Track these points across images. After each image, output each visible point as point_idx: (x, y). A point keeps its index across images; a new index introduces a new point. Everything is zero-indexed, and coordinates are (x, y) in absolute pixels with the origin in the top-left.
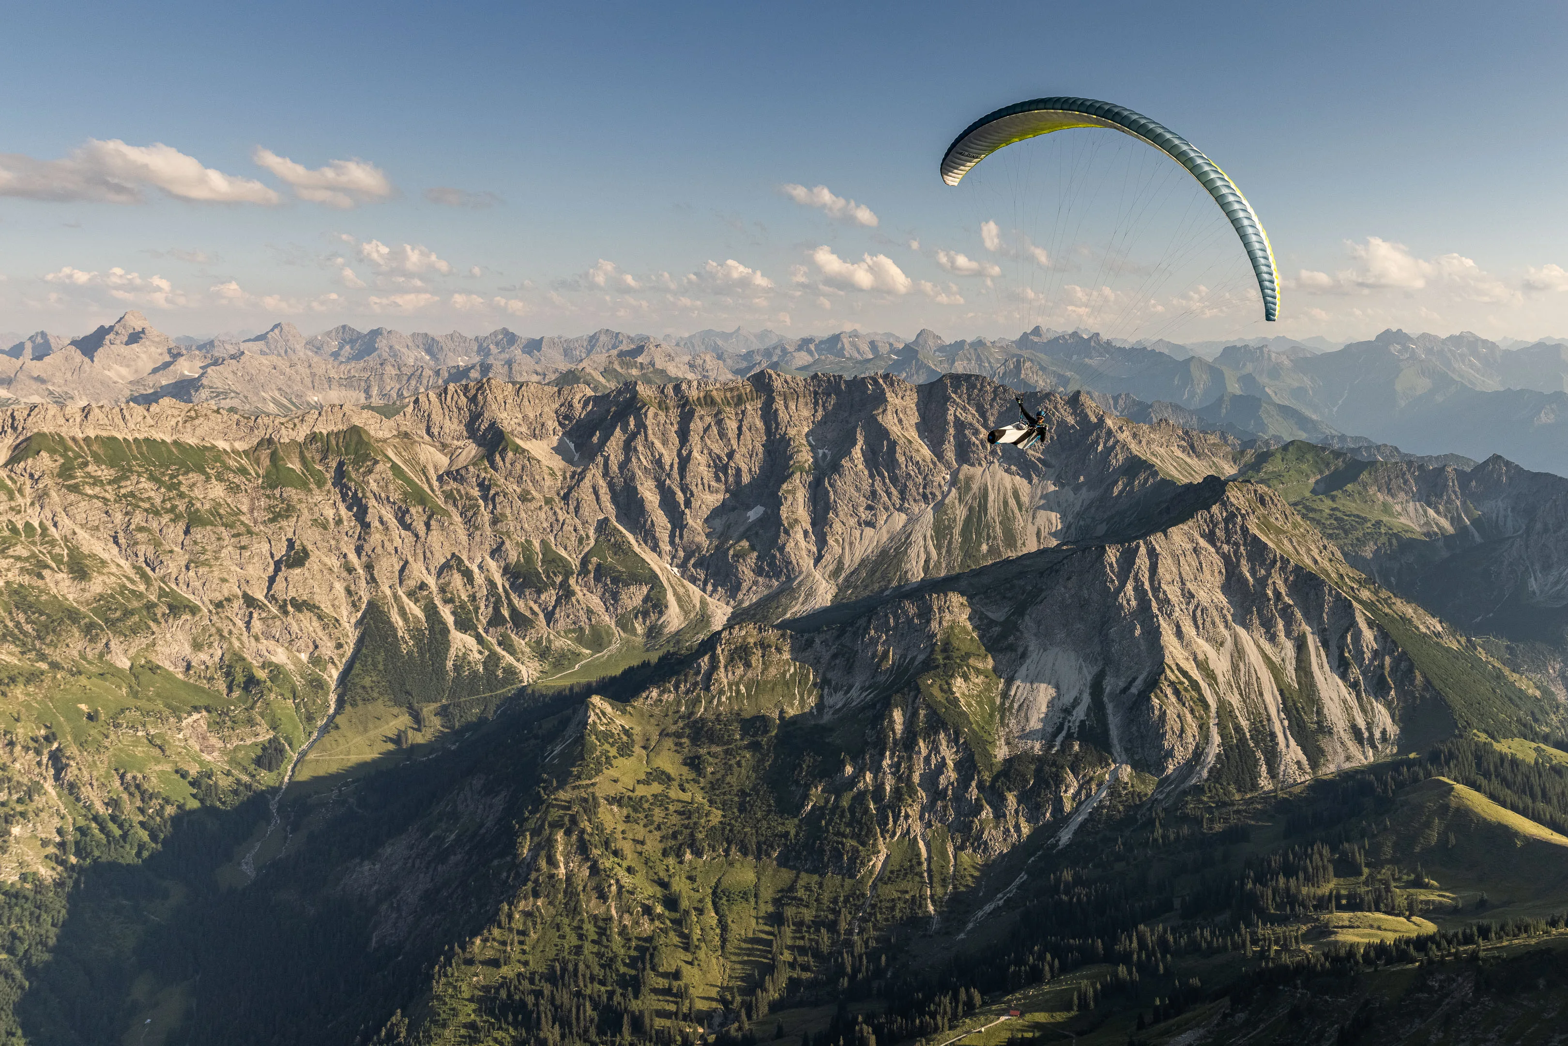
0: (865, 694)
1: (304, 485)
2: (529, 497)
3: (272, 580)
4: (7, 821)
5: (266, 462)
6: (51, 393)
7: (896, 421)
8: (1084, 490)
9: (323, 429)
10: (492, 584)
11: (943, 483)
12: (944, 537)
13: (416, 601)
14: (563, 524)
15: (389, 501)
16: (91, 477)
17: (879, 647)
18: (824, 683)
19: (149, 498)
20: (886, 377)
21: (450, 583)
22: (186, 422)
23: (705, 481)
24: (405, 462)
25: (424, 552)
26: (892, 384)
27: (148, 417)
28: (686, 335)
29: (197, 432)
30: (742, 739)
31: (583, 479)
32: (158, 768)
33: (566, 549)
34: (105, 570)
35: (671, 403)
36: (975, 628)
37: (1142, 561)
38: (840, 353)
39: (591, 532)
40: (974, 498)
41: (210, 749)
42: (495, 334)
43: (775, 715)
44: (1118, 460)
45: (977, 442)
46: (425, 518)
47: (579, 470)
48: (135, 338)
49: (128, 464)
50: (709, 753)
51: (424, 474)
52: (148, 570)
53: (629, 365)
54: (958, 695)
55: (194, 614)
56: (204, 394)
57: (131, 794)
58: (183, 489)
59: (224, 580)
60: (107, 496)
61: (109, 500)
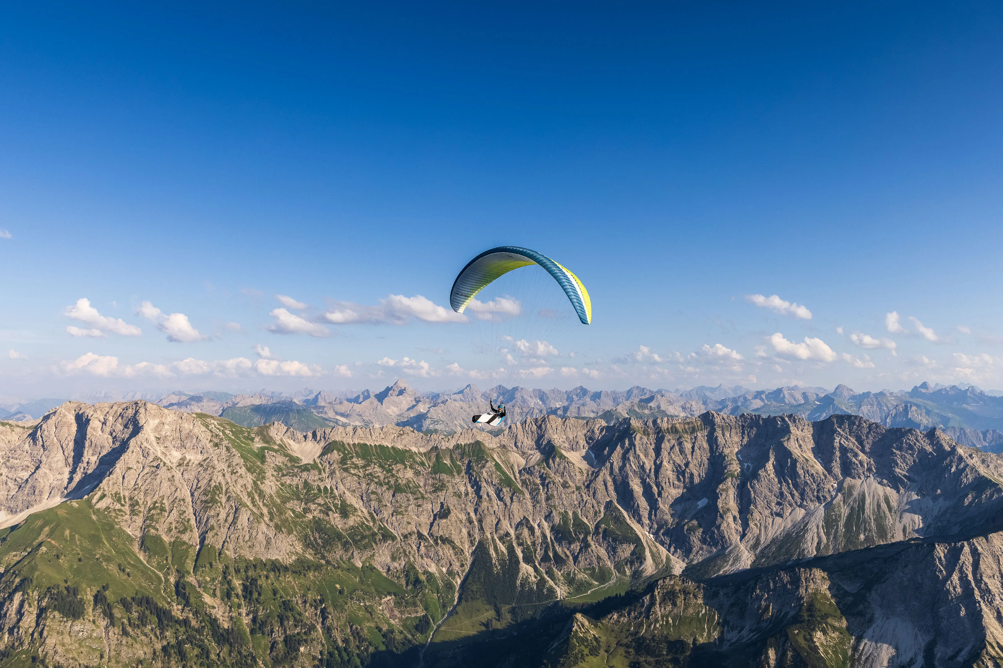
0: (752, 634)
1: (450, 472)
2: (567, 485)
3: (432, 525)
4: (299, 643)
5: (434, 459)
6: (364, 420)
7: (797, 446)
8: (941, 500)
9: (462, 442)
10: (544, 536)
11: (831, 489)
12: (832, 528)
13: (503, 543)
14: (586, 503)
15: (492, 484)
16: (354, 464)
17: (763, 602)
18: (724, 624)
19: (378, 476)
20: (790, 416)
21: (522, 534)
22: (398, 437)
23: (671, 481)
24: (503, 462)
25: (509, 515)
26: (795, 421)
27: (382, 434)
28: (689, 388)
29: (404, 442)
30: (667, 655)
31: (598, 476)
32: (368, 624)
33: (587, 518)
34: (356, 514)
35: (651, 431)
36: (833, 596)
37: (966, 557)
38: (783, 400)
39: (602, 509)
40: (855, 501)
41: (393, 617)
42: (576, 389)
43: (690, 641)
44: (968, 478)
45: (857, 462)
46: (510, 495)
47: (596, 470)
48: (401, 392)
49: (370, 458)
50: (645, 661)
51: (512, 469)
52: (375, 514)
53: (643, 408)
54: (817, 644)
55: (393, 541)
56: (428, 421)
57: (354, 637)
58: (394, 472)
59: (409, 523)
60: (360, 474)
61: (361, 477)
